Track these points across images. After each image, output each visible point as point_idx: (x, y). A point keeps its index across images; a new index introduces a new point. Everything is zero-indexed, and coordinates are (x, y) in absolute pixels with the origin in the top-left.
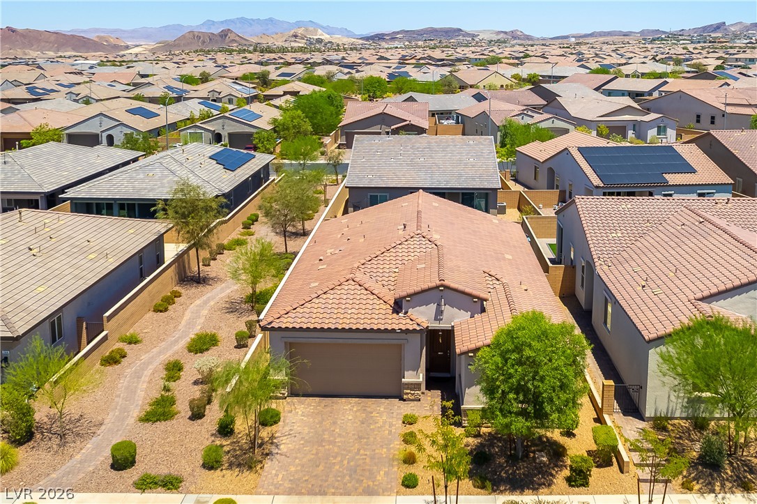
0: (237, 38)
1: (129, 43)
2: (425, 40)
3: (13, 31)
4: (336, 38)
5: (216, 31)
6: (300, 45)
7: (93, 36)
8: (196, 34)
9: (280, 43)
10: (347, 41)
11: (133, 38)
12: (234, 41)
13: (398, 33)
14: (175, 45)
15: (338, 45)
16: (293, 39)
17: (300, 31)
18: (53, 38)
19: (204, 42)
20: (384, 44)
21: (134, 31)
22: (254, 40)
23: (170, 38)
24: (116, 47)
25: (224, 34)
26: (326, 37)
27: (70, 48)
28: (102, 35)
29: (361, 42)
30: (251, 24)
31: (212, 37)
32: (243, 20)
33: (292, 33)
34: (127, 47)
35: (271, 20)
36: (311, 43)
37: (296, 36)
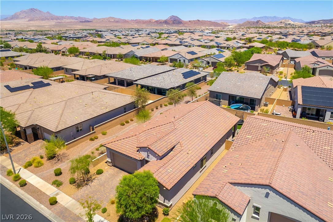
0: (262, 23)
1: (230, 24)
2: (331, 23)
3: (199, 21)
4: (296, 23)
5: (256, 21)
6: (282, 25)
7: (220, 22)
8: (249, 22)
9: (275, 25)
10: (299, 24)
11: (232, 23)
12: (261, 24)
13: (321, 21)
14: (242, 25)
15: (296, 26)
16: (280, 23)
17: (283, 21)
18: (209, 23)
19: (251, 24)
20: (313, 25)
21: (232, 20)
22: (267, 23)
23: (241, 23)
24: (226, 26)
25: (258, 22)
26: (292, 23)
27: (213, 26)
28: (223, 22)
29: (305, 24)
30: (268, 18)
31: (254, 23)
32: (266, 17)
33: (280, 21)
34: (229, 26)
35: (275, 17)
36: (286, 25)
37: (281, 22)
